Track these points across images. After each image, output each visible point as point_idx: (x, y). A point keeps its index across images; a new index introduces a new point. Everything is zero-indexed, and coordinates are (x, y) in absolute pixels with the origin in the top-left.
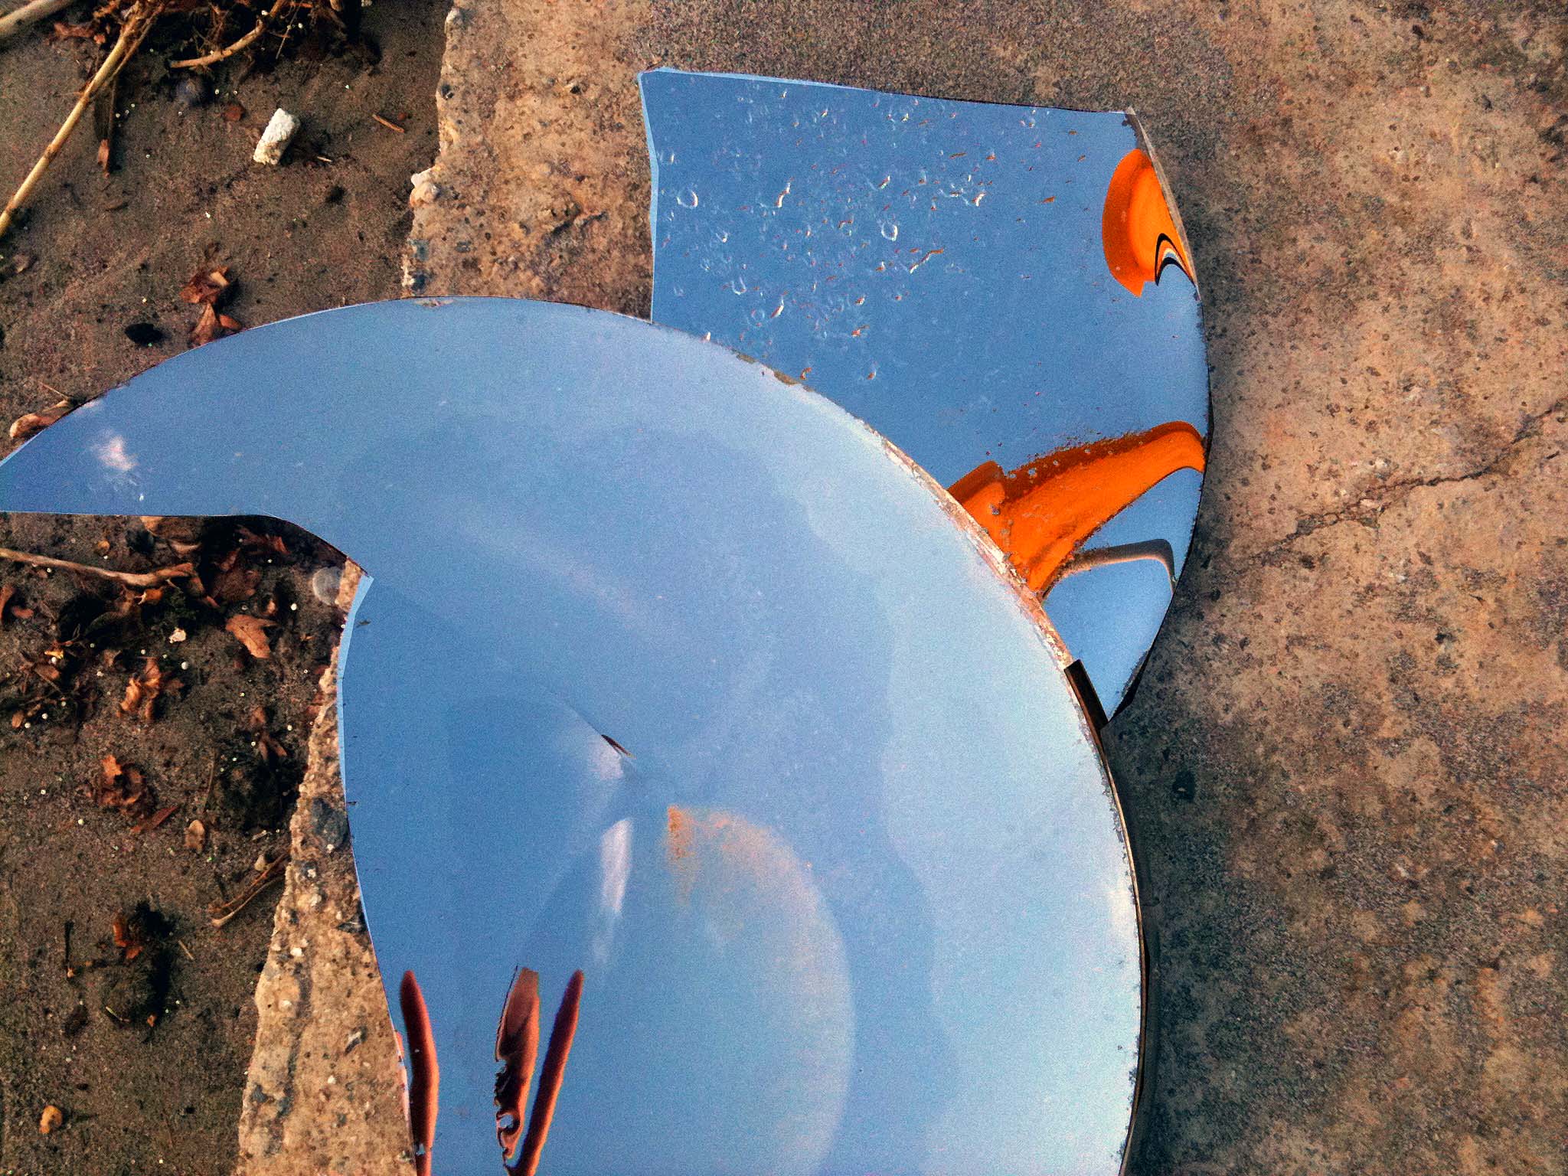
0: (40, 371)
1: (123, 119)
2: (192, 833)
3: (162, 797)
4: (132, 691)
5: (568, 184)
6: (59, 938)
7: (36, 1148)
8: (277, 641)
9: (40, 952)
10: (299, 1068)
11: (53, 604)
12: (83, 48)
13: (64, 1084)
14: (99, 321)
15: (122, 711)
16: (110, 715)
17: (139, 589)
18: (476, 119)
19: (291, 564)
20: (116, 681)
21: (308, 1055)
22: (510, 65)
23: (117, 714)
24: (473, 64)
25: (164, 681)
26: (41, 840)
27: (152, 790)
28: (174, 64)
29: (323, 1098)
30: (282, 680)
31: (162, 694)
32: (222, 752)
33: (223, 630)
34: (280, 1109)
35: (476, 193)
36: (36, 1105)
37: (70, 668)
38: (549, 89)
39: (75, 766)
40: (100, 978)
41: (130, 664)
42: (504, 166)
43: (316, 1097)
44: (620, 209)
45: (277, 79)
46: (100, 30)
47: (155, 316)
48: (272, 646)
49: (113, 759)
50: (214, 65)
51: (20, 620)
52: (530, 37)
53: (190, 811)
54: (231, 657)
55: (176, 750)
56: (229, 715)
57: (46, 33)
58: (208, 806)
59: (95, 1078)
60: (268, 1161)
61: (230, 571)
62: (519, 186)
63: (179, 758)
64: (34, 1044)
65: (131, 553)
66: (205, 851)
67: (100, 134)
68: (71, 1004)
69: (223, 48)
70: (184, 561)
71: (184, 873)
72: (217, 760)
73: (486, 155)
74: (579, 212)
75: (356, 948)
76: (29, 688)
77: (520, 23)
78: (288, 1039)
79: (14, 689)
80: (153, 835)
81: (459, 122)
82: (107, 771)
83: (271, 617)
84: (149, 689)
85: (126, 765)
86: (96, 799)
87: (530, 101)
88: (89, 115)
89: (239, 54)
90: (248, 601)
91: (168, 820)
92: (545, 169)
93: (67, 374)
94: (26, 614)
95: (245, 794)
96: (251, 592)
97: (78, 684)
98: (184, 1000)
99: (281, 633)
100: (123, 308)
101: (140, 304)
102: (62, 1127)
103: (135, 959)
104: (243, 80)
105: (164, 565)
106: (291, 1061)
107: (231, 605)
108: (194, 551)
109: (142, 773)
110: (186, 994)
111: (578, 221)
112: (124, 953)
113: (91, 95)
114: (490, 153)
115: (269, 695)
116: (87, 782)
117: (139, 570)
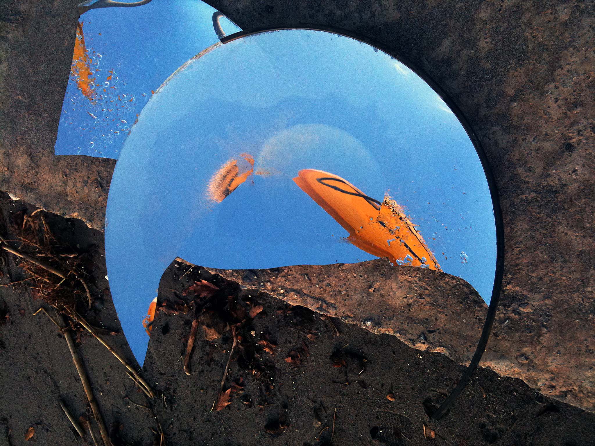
0: (173, 363)
1: (104, 326)
2: (311, 338)
3: (300, 346)
4: (267, 350)
5: (90, 181)
6: (337, 385)
7: (399, 403)
8: (259, 303)
9: (340, 392)
10: (314, 295)
11: (239, 371)
12: (84, 335)
13: (381, 392)
14: (161, 343)
15: (273, 354)
16: (274, 358)
17: (238, 343)
18: (72, 207)
19: (237, 295)
20: (264, 355)
21: (310, 292)
22: (59, 194)
23: (273, 356)
24: (58, 205)
25: (266, 340)
26: (307, 386)
27: (297, 349)
28: (90, 308)
29: (322, 289)
30: (271, 303)
31: (269, 341)
32: (289, 325)
33: (253, 319)
34: (324, 303)
35: (91, 209)
36: (386, 401)
37: (259, 369)
38: (65, 183)
39: (287, 372)
40: (350, 374)
41: (260, 349)
42: (84, 200)
43: (321, 291)
44: (97, 167)
45: (98, 277)
46: (79, 328)
47: (161, 325)
48: (260, 304)
49: (286, 359)
50: (91, 296)
51: (243, 381)
52: (52, 187)
53: (305, 338)
54: (262, 318)
55: (286, 339)
56: (279, 321)
57: (79, 346)
58: (304, 332)
59: (380, 381)
60: (338, 309)
61: (237, 314)
62: (90, 196)
63: (289, 339)
64: (367, 399)
65: (228, 344)
66: (317, 335)
67: (108, 334)
68: (356, 385)
69: (86, 292)
70: (231, 328)
71: (323, 343)
72: (291, 327)
73: (81, 205)
74: (97, 179)
75: (283, 274)
76: (262, 382)
77: (48, 190)
78: (305, 298)
79: (263, 387)
80: (310, 350)
81: (72, 212)
82: (290, 361)
83: (252, 304)
84: (267, 344)
85: (288, 355)
86: (298, 367)
87: (68, 189)
88: (102, 336)
89: (88, 288)
90: (246, 310)
91: (306, 345)
92: (85, 188)
93: (175, 355)
94: (241, 380)
95: (300, 319)
96: (244, 309)
97: (263, 366)
98: (360, 349)
99: (257, 301)
100: (158, 335)
101: (157, 330)
102: (393, 394)
103: (346, 362)
104: (97, 288)
105: (232, 334)
106: (312, 297)
107: (246, 315)
108: (229, 324)
109: (292, 351)
110: (359, 348)
111: (99, 180)
112: (344, 366)
113: (95, 334)
114: (81, 204)
115: (275, 308)
116: (292, 369)
117: (232, 342)
